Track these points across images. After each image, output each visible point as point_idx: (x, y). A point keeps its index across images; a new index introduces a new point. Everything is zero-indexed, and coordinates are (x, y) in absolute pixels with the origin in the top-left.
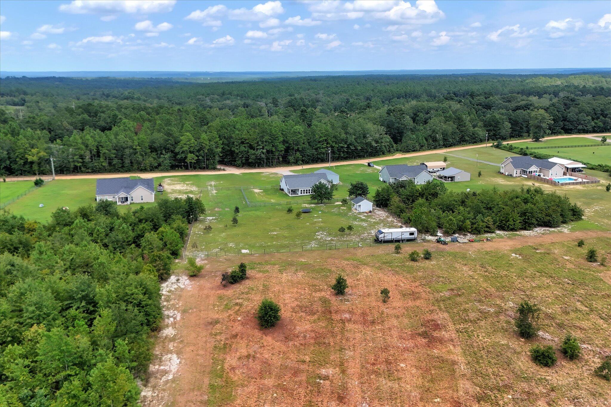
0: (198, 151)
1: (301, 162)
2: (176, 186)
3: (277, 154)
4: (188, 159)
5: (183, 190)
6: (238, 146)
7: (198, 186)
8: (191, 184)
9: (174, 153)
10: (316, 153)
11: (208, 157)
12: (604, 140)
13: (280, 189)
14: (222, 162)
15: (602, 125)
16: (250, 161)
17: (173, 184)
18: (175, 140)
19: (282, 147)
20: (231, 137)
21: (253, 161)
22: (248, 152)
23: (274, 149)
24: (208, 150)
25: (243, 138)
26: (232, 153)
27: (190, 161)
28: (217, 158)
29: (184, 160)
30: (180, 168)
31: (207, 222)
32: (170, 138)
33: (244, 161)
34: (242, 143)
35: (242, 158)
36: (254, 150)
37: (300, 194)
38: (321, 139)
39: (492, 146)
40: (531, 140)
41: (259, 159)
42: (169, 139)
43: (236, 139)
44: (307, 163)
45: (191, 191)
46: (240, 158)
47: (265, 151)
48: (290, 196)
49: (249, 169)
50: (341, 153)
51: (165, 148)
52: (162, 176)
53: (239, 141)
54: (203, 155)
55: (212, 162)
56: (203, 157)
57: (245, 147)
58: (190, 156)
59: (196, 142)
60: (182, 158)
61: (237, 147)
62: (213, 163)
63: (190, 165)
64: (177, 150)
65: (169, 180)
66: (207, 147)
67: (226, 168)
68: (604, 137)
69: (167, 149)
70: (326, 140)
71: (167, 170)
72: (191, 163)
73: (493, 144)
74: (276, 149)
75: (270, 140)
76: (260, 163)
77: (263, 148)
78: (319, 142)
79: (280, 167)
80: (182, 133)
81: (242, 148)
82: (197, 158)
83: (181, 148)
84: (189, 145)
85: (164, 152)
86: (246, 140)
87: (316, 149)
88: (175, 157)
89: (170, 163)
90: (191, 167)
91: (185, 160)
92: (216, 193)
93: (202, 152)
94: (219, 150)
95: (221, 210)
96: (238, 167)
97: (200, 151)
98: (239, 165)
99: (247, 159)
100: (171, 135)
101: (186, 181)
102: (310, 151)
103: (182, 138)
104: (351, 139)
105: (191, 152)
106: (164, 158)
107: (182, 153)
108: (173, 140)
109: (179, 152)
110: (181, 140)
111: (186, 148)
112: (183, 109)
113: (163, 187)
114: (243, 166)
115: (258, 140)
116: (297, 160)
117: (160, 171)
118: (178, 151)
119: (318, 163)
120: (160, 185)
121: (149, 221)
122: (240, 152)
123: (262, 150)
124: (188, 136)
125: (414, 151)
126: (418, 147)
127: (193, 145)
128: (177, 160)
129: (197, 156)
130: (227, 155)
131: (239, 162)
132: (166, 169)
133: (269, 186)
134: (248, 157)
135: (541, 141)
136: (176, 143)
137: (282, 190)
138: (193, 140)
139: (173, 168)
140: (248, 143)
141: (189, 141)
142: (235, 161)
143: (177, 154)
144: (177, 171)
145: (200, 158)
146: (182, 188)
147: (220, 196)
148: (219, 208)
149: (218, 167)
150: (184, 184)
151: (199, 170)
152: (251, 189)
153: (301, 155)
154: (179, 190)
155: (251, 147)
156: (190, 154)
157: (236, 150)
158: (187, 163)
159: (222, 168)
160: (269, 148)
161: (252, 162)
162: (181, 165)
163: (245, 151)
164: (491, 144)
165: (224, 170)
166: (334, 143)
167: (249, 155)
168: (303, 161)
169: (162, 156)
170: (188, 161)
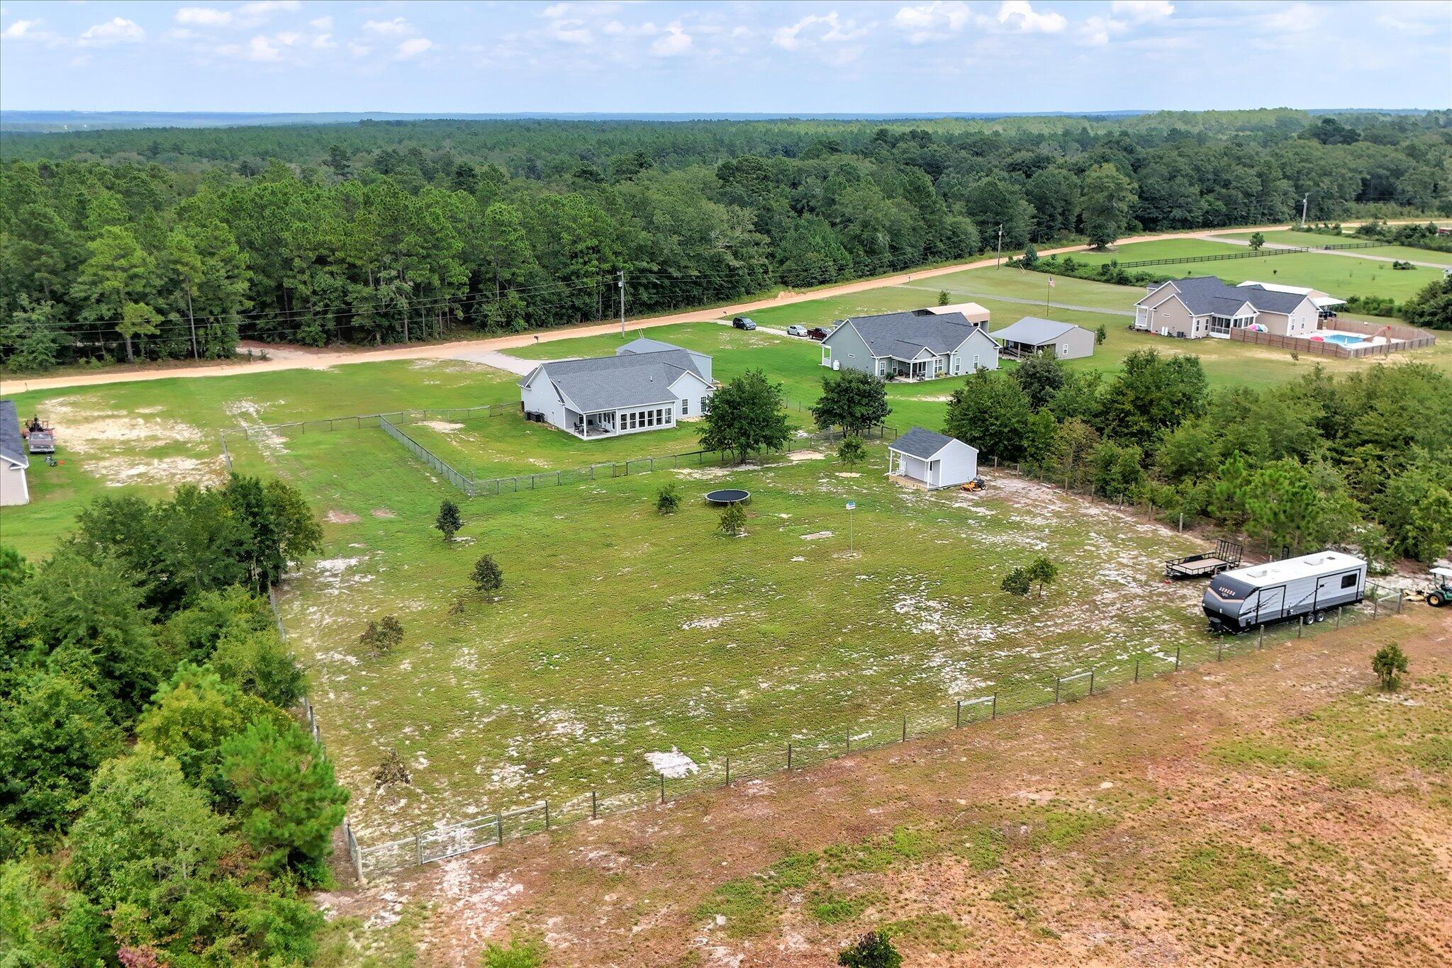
0: (163, 292)
1: (522, 322)
2: (100, 425)
3: (448, 297)
4: (126, 320)
5: (138, 440)
6: (308, 273)
7: (195, 421)
8: (166, 415)
9: (66, 304)
10: (567, 291)
11: (200, 315)
12: (1257, 241)
13: (529, 416)
14: (250, 333)
15: (1224, 209)
16: (356, 322)
17: (87, 420)
18: (64, 255)
19: (460, 273)
20: (279, 242)
21: (368, 323)
22: (345, 293)
23: (436, 282)
24: (200, 286)
25: (320, 245)
26: (284, 297)
27: (137, 329)
28: (237, 320)
29: (107, 329)
30: (94, 360)
31: (329, 585)
32: (47, 247)
33: (331, 325)
34: (321, 261)
35: (325, 312)
36: (366, 283)
37: (619, 431)
38: (581, 246)
39: (1007, 265)
40: (1086, 247)
41: (385, 315)
42: (40, 253)
43: (299, 247)
44: (542, 325)
45: (177, 441)
46: (316, 314)
47: (408, 286)
48: (585, 438)
49: (353, 350)
50: (642, 290)
51: (28, 284)
52: (28, 392)
53: (311, 254)
54: (182, 305)
55: (219, 333)
56: (183, 314)
57: (332, 274)
58: (132, 311)
59: (151, 260)
60: (101, 318)
61: (306, 277)
62: (223, 333)
63: (135, 346)
64: (77, 291)
65: (62, 404)
66: (199, 278)
67: (270, 352)
68: (1256, 236)
69: (39, 291)
70: (596, 250)
71: (43, 369)
72: (136, 336)
73: (1011, 258)
74: (442, 280)
75: (423, 248)
76: (392, 328)
77: (401, 276)
78: (574, 256)
79: (459, 339)
80: (86, 229)
81: (323, 279)
82: (160, 318)
83: (94, 283)
84: (124, 270)
85: (24, 299)
86: (333, 251)
87: (566, 279)
88: (70, 316)
89: (53, 341)
90: (137, 352)
91: (113, 325)
92: (286, 446)
93: (178, 294)
94: (242, 286)
95: (353, 518)
96: (310, 345)
97: (170, 293)
98: (315, 340)
99: (344, 316)
100: (47, 234)
101: (138, 405)
102: (547, 287)
103: (92, 245)
104: (671, 244)
105: (137, 298)
106: (29, 321)
107: (98, 301)
108: (56, 253)
109: (86, 299)
110: (92, 254)
111: (115, 282)
112: (57, 165)
113: (49, 433)
114: (327, 344)
115: (379, 249)
116: (509, 316)
117: (14, 372)
118: (83, 295)
119: (574, 326)
120: (35, 428)
121: (69, 641)
122: (314, 293)
123: (397, 282)
124: (116, 237)
125: (823, 282)
126: (833, 271)
127: (140, 270)
128: (81, 327)
129: (160, 311)
130: (264, 305)
131: (315, 328)
132: (41, 364)
133: (480, 409)
134: (350, 311)
135: (1108, 250)
136: (69, 267)
137: (539, 418)
138: (139, 253)
139: (65, 358)
140: (343, 261)
141: (123, 257)
142: (297, 326)
143: (75, 307)
144: (81, 370)
145: (174, 316)
146: (133, 435)
147: (309, 457)
148: (346, 510)
149: (241, 350)
150: (132, 414)
151: (172, 361)
152: (416, 420)
153: (521, 299)
154: (123, 442)
155: (354, 275)
156: (132, 304)
157: (301, 287)
158: (119, 336)
159: (256, 351)
160: (420, 275)
161: (362, 328)
162: (99, 349)
163: (336, 289)
164: (1005, 260)
165: (264, 358)
166: (620, 258)
167: (350, 304)
168: (528, 317)
169: (18, 314)
170: (126, 329)
